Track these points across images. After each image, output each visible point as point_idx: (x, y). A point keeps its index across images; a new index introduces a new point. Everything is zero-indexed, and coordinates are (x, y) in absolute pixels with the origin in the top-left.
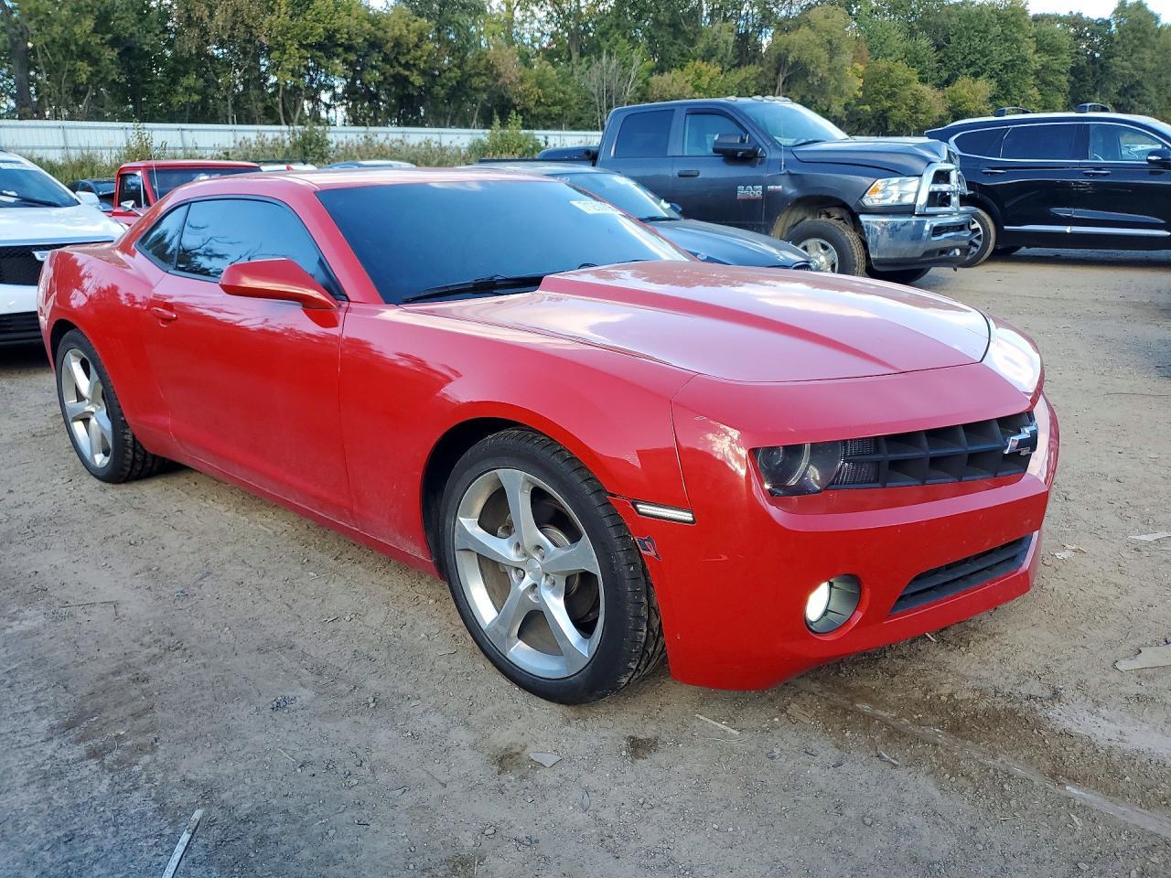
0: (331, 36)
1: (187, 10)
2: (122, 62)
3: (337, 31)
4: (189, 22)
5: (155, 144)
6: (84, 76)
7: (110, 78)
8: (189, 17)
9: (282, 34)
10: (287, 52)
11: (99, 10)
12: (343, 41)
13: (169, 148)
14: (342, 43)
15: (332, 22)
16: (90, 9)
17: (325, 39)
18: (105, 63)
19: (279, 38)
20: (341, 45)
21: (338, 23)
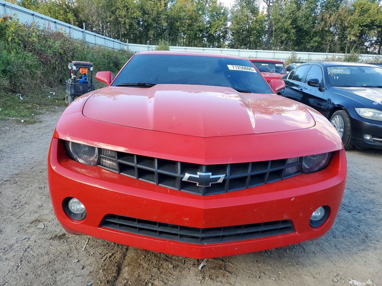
0: (372, 22)
1: (322, 16)
2: (297, 33)
3: (376, 20)
4: (322, 20)
5: (298, 58)
6: (284, 38)
7: (292, 38)
8: (322, 18)
9: (353, 22)
10: (354, 28)
11: (294, 18)
12: (377, 24)
13: (301, 60)
14: (377, 25)
15: (375, 17)
16: (291, 18)
17: (370, 23)
18: (291, 34)
19: (352, 24)
20: (376, 25)
21: (376, 17)
